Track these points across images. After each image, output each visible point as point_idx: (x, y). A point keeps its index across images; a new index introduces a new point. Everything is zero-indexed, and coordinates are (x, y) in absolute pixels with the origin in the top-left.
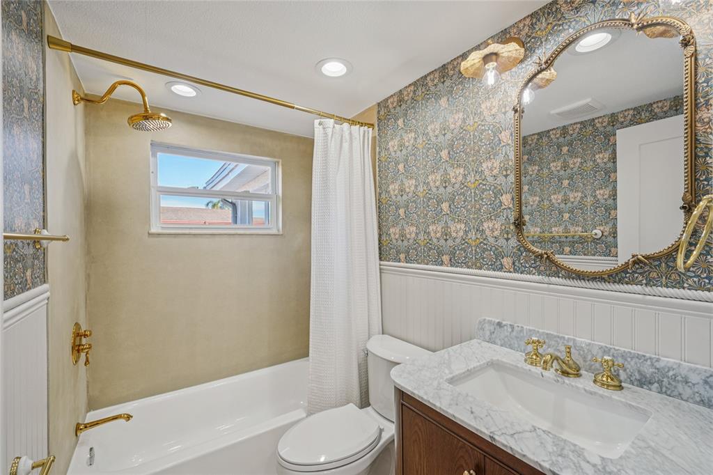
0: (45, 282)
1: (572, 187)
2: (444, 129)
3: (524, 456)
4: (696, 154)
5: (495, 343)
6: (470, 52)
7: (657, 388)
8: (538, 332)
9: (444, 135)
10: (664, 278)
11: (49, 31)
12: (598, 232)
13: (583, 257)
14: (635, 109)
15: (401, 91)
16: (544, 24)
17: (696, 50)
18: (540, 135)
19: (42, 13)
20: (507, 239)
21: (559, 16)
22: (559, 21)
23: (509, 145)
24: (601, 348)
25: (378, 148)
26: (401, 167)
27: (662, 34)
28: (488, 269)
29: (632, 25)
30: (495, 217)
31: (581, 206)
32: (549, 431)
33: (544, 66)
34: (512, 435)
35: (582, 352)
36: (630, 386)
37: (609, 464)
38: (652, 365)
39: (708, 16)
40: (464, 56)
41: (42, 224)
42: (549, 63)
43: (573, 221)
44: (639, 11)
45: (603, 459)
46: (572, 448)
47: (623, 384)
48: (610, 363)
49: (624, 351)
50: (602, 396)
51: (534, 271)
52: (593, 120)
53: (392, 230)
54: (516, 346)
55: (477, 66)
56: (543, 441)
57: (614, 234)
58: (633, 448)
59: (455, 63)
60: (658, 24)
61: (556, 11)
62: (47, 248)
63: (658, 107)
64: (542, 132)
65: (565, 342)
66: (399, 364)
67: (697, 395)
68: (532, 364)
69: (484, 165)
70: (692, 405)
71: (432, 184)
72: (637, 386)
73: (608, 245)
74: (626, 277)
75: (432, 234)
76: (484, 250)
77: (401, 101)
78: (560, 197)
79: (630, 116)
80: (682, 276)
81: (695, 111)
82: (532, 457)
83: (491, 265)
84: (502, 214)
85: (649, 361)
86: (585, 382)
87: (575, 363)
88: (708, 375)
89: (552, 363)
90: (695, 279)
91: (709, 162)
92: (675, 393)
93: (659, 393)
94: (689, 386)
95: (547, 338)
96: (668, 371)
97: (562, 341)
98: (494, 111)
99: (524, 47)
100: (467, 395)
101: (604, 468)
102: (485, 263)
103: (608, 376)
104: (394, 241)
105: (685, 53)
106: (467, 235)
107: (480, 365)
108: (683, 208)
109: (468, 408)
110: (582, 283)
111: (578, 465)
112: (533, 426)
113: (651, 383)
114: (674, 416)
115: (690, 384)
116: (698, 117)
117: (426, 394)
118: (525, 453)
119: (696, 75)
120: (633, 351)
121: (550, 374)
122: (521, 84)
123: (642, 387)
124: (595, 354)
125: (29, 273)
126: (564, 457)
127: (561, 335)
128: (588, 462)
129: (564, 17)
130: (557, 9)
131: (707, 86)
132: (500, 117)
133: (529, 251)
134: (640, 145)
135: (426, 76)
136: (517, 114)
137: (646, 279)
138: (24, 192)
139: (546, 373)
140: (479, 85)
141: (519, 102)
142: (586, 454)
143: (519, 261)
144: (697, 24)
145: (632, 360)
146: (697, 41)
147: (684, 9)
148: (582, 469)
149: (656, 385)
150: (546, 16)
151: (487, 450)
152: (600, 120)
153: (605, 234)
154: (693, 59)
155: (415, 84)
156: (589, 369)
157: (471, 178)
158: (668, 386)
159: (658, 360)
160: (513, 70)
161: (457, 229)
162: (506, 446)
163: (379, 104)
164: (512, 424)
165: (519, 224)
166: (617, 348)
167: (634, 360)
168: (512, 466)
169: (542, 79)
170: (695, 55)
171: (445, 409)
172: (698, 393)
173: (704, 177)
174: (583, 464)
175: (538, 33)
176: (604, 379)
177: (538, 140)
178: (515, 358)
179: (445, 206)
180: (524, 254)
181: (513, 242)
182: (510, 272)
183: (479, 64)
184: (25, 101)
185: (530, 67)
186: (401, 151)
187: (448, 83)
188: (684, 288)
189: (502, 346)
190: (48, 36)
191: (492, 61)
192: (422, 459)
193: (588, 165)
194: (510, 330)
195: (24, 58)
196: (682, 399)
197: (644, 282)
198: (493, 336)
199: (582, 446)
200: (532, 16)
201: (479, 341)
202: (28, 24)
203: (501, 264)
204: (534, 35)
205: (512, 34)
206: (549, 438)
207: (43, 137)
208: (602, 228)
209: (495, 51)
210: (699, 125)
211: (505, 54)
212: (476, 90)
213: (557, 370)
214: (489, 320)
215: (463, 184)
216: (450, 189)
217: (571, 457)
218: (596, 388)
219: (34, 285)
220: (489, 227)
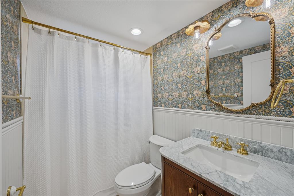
0: (21, 116)
1: (226, 78)
2: (179, 56)
3: (213, 182)
4: (275, 65)
5: (199, 138)
6: (189, 26)
7: (261, 154)
8: (216, 133)
9: (179, 58)
10: (263, 112)
11: (23, 15)
12: (236, 95)
13: (230, 105)
14: (249, 49)
15: (162, 41)
16: (217, 15)
17: (275, 25)
18: (214, 58)
19: (20, 8)
20: (204, 98)
21: (223, 12)
22: (223, 14)
23: (204, 61)
24: (240, 139)
25: (153, 63)
26: (162, 70)
27: (261, 20)
28: (196, 109)
29: (251, 16)
30: (199, 89)
31: (230, 85)
32: (222, 171)
33: (217, 31)
34: (208, 174)
35: (232, 141)
36: (251, 153)
37: (246, 184)
38: (259, 145)
39: (279, 13)
40: (187, 27)
41: (20, 92)
42: (219, 30)
43: (227, 91)
44: (253, 10)
45: (243, 182)
46: (231, 178)
47: (248, 153)
48: (244, 145)
49: (249, 140)
50: (241, 158)
51: (214, 110)
52: (234, 53)
53: (159, 95)
54: (207, 139)
55: (192, 31)
56: (220, 176)
57: (242, 96)
58: (254, 177)
59: (183, 30)
60: (260, 15)
61: (221, 11)
62: (22, 102)
63: (257, 48)
64: (215, 58)
65: (226, 137)
66: (162, 146)
67: (276, 156)
68: (213, 145)
69: (194, 69)
70: (274, 160)
71: (174, 77)
72: (254, 153)
73: (240, 100)
74: (249, 112)
75: (174, 96)
76: (195, 102)
77: (162, 45)
78: (222, 82)
79: (247, 52)
80: (270, 111)
81: (275, 48)
82: (216, 182)
83: (197, 108)
84: (201, 88)
85: (258, 143)
86: (234, 152)
87: (230, 145)
88: (280, 148)
89: (222, 145)
90: (275, 112)
91: (280, 68)
92: (268, 156)
93: (262, 155)
94: (273, 153)
95: (219, 135)
96: (265, 147)
97: (225, 136)
98: (198, 48)
99: (209, 24)
100: (190, 158)
101: (244, 185)
102: (195, 107)
103: (242, 150)
104: (160, 99)
105: (271, 26)
106: (188, 96)
107: (194, 147)
108: (271, 85)
109: (190, 163)
110: (233, 114)
111: (234, 185)
112: (216, 170)
113: (259, 152)
114: (268, 164)
115: (273, 152)
116: (276, 51)
117: (174, 158)
118: (213, 181)
119: (275, 35)
120: (252, 140)
121: (221, 149)
122: (208, 38)
123: (255, 154)
124: (237, 141)
125: (14, 112)
126: (229, 182)
127: (224, 134)
128: (238, 183)
129: (225, 13)
130: (222, 10)
131: (279, 39)
132: (201, 51)
133: (212, 102)
134: (251, 62)
135: (171, 35)
136: (207, 50)
137: (257, 113)
138: (12, 79)
139: (219, 149)
140: (192, 38)
141: (208, 45)
142: (237, 180)
143: (208, 106)
144: (275, 16)
145: (251, 143)
146: (275, 22)
147: (270, 10)
148: (236, 186)
149: (261, 153)
150: (218, 12)
151: (198, 179)
152: (236, 53)
153: (239, 96)
154: (274, 28)
155: (167, 38)
156: (235, 147)
157: (189, 74)
158: (266, 153)
159: (261, 143)
160: (205, 33)
161: (184, 94)
162: (206, 178)
163: (153, 46)
164: (208, 169)
165: (208, 92)
166: (246, 139)
167: (252, 143)
168: (208, 186)
169: (216, 36)
170: (274, 27)
171: (181, 164)
172: (276, 155)
173: (278, 73)
174: (236, 184)
175: (215, 18)
176: (241, 151)
177: (213, 60)
178: (207, 143)
179: (179, 85)
180: (210, 103)
181: (206, 99)
182: (205, 110)
183: (193, 30)
184: (13, 43)
185: (212, 32)
186: (162, 64)
187: (180, 38)
188: (271, 116)
189: (202, 139)
190: (22, 18)
191: (197, 29)
192: (172, 183)
193: (232, 70)
194: (205, 133)
195: (12, 25)
196: (270, 158)
197: (256, 113)
198: (198, 135)
199: (235, 177)
200: (212, 12)
201: (193, 137)
202: (14, 12)
203: (201, 107)
204: (213, 19)
205: (205, 19)
206: (222, 175)
207: (20, 58)
208: (237, 94)
209: (199, 25)
210: (276, 54)
211: (203, 27)
212: (191, 40)
213: (223, 148)
214: (197, 129)
215: (186, 77)
216: (181, 79)
217: (231, 182)
218: (238, 154)
219: (17, 117)
220: (196, 93)
